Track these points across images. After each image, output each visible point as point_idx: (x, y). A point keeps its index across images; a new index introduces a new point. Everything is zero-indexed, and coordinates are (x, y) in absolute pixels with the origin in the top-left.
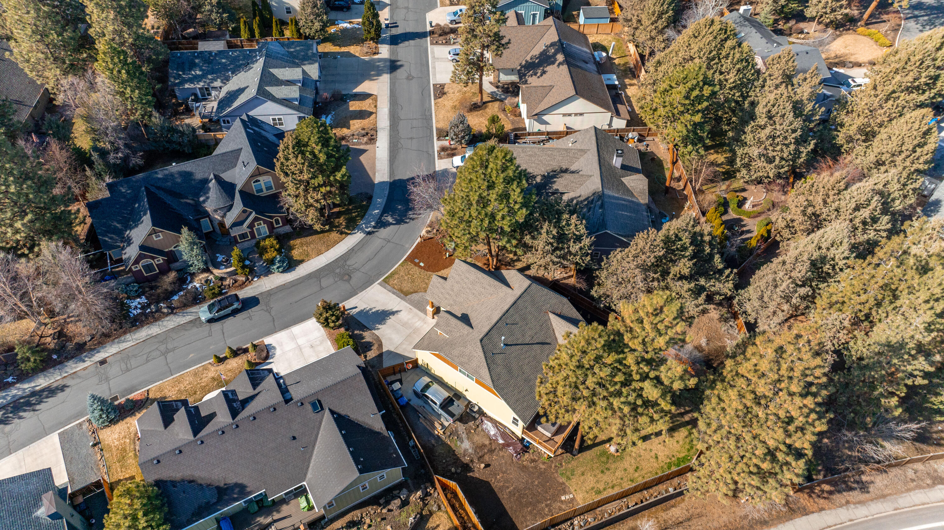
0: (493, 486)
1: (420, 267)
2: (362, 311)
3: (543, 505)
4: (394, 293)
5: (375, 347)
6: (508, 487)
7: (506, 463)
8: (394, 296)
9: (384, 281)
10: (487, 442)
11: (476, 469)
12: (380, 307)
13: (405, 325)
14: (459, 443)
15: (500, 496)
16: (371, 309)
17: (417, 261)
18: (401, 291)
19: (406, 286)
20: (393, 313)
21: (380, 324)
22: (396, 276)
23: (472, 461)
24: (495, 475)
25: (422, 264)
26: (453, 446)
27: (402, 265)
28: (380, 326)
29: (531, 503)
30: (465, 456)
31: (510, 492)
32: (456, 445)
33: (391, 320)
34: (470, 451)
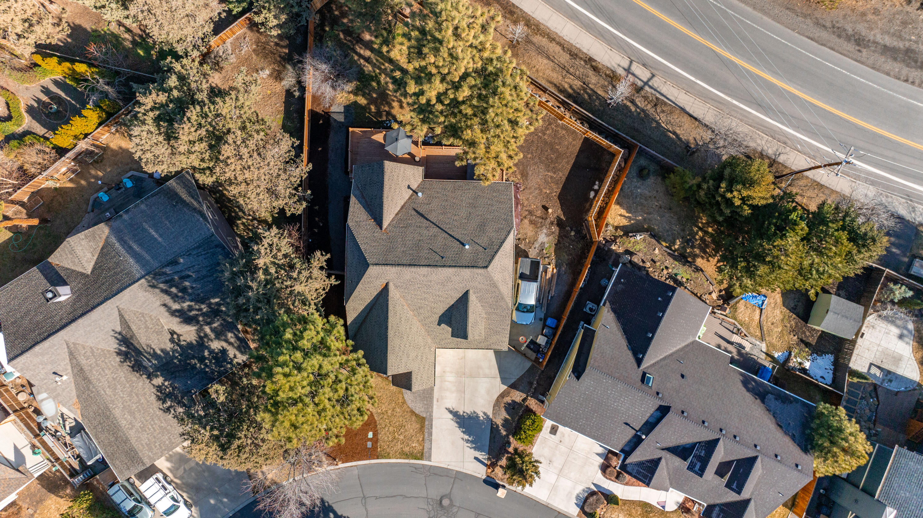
0: (559, 191)
1: (375, 435)
2: (475, 449)
3: (546, 137)
4: (430, 434)
5: (508, 399)
6: (551, 177)
7: (531, 193)
8: (434, 431)
9: (421, 458)
10: (526, 221)
11: (555, 216)
12: (459, 434)
13: (461, 391)
14: (547, 245)
15: (564, 179)
16: (467, 441)
17: (369, 444)
18: (422, 427)
19: (412, 427)
20: (455, 414)
21: (477, 417)
22: (407, 449)
23: (552, 223)
24: (548, 196)
25: (370, 435)
26: (552, 250)
27: (388, 456)
28: (481, 415)
29: (551, 149)
30: (553, 233)
31: (554, 173)
32: (550, 247)
33: (465, 409)
34: (545, 231)
